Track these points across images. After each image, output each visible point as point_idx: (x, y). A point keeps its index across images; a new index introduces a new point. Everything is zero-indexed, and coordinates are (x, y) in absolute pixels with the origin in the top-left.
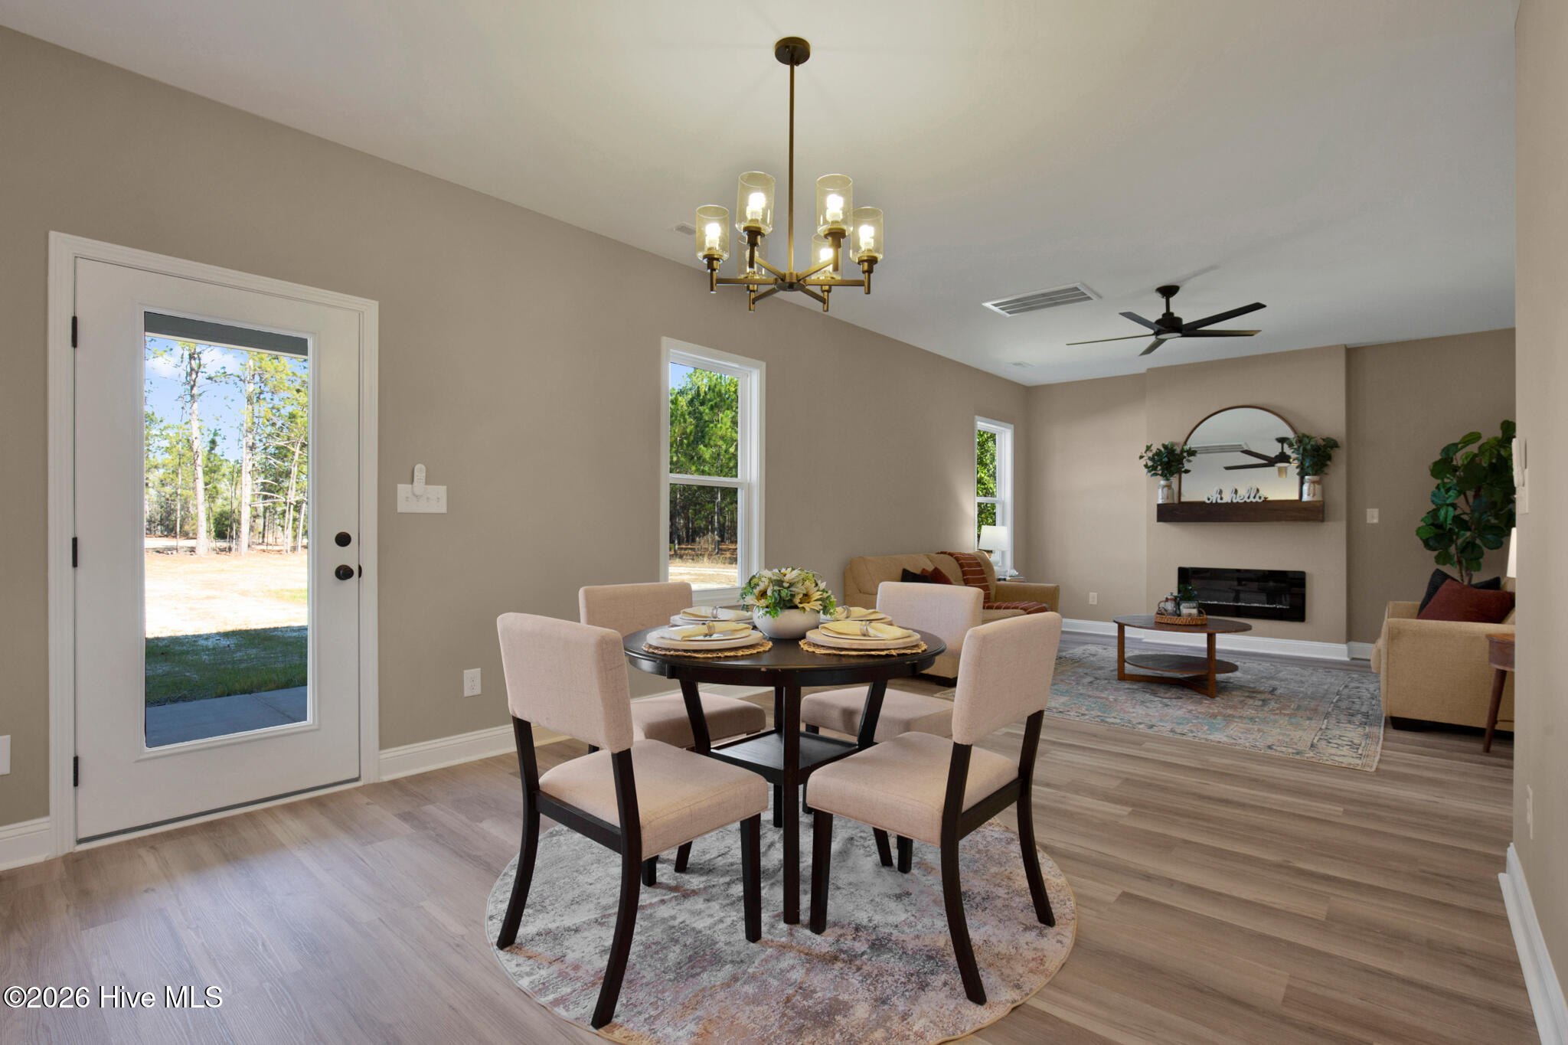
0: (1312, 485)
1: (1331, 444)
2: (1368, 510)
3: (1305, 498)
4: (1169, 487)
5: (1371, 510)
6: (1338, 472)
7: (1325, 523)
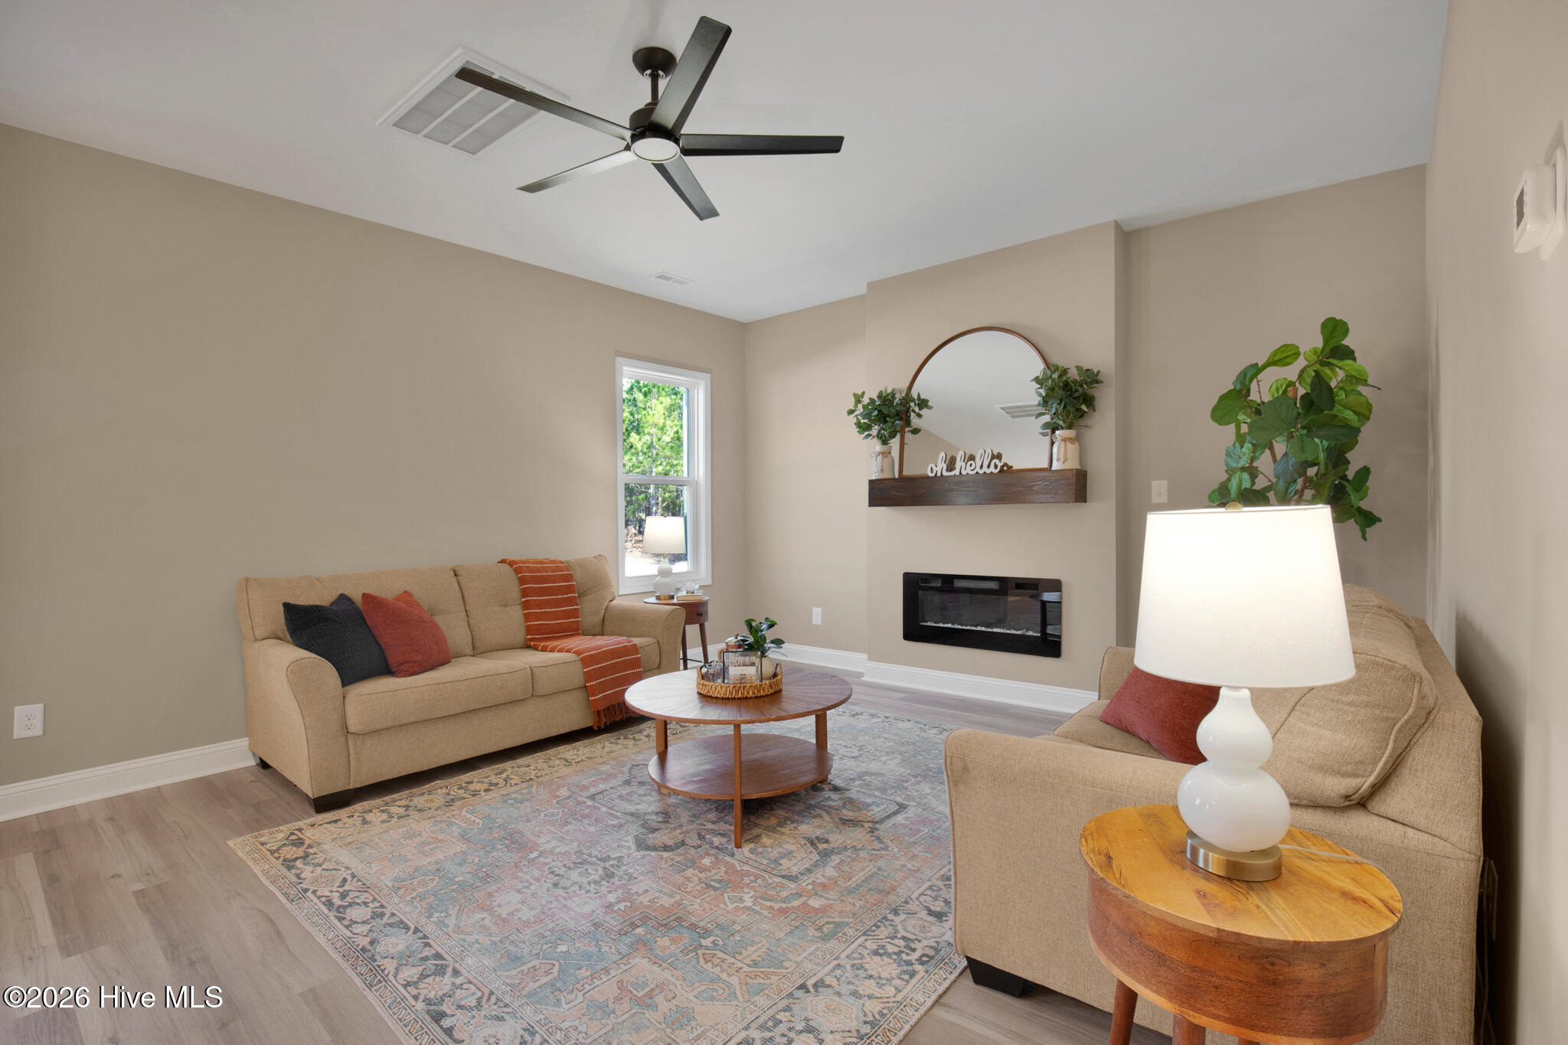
0: (1063, 444)
1: (1092, 378)
2: (1154, 483)
3: (1056, 466)
4: (886, 454)
5: (1157, 482)
6: (1103, 425)
7: (1087, 504)
